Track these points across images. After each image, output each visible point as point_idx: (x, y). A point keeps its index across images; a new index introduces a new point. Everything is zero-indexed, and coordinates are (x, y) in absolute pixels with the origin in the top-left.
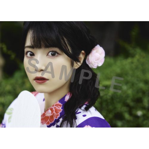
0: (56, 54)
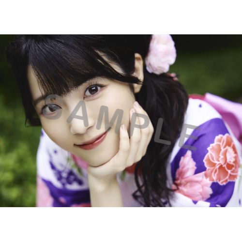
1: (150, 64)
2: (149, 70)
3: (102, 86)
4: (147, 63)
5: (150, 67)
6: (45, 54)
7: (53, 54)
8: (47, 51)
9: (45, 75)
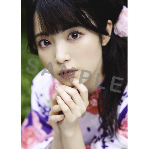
0: (79, 35)
1: (117, 28)
2: (116, 33)
3: (81, 34)
4: (115, 28)
5: (117, 31)
6: (47, 4)
7: (52, 5)
8: (48, 3)
9: (44, 19)
